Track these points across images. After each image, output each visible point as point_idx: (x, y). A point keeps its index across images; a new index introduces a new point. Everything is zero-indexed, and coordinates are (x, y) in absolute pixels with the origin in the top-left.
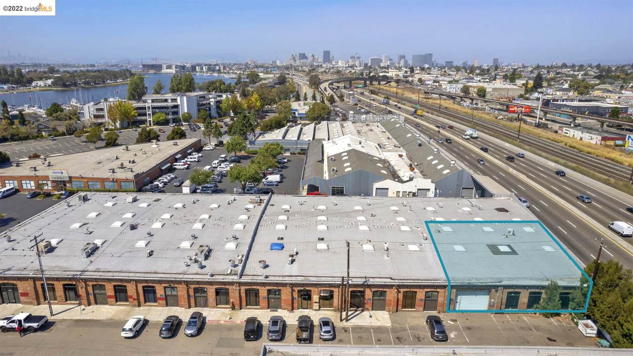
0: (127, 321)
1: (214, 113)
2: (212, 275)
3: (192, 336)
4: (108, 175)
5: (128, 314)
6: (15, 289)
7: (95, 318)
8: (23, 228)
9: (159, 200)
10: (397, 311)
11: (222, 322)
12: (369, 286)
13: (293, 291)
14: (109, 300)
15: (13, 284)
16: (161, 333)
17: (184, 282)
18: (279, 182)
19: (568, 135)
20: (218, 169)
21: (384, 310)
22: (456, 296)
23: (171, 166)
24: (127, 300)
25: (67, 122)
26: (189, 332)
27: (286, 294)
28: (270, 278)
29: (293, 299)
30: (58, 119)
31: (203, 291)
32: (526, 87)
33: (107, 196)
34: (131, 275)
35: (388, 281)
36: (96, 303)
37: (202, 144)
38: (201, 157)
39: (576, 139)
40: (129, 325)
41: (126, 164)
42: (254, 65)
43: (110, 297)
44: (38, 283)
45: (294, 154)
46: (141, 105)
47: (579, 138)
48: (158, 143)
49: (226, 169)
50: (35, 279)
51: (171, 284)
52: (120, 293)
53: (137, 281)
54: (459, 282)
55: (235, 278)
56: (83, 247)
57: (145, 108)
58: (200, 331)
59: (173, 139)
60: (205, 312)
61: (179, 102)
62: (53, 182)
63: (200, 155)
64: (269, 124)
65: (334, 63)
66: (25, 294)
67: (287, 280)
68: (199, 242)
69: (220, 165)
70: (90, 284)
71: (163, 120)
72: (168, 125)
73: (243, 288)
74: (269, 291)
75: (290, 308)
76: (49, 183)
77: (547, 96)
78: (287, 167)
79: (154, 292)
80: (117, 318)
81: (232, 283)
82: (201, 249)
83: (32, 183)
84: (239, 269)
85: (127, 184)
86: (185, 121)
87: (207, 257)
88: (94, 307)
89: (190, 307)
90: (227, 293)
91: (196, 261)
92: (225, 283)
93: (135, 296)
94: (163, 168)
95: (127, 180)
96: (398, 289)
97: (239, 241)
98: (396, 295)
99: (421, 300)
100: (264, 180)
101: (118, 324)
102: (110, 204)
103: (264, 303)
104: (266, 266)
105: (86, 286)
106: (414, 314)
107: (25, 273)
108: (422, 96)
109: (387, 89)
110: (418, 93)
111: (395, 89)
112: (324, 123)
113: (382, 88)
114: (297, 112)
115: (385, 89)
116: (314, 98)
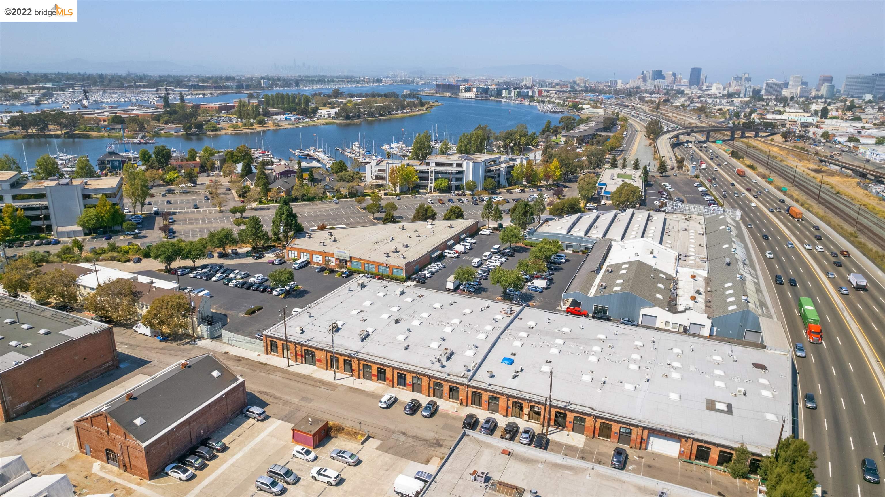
0: (383, 396)
1: (503, 180)
2: (449, 375)
3: (426, 417)
4: (382, 259)
5: (385, 391)
6: (313, 354)
7: (362, 389)
8: (317, 307)
9: (422, 296)
10: (593, 437)
11: (450, 413)
12: (572, 411)
13: (508, 400)
14: (373, 378)
15: (313, 352)
16: (405, 410)
17: (427, 375)
18: (544, 289)
20: (488, 263)
21: (582, 433)
22: (648, 437)
23: (442, 253)
24: (385, 381)
25: (350, 184)
26: (425, 414)
27: (502, 402)
28: (492, 387)
29: (508, 407)
30: (342, 180)
31: (441, 385)
33: (379, 284)
34: (390, 362)
35: (588, 411)
36: (364, 378)
37: (479, 225)
38: (475, 243)
40: (385, 399)
41: (400, 248)
42: (582, 85)
43: (374, 375)
44: (329, 355)
45: (577, 252)
46: (424, 168)
48: (434, 223)
49: (495, 264)
50: (327, 351)
51: (418, 376)
52: (381, 374)
53: (394, 368)
54: (651, 425)
55: (465, 381)
56: (359, 333)
57: (427, 172)
58: (432, 415)
59: (449, 218)
60: (440, 402)
61: (464, 168)
62: (337, 259)
63: (474, 241)
64: (560, 207)
65: (704, 87)
66: (320, 361)
67: (506, 391)
68: (445, 345)
69: (490, 258)
70: (362, 362)
71: (444, 187)
72: (449, 193)
73: (471, 390)
74: (490, 398)
75: (505, 414)
76: (334, 260)
78: (561, 269)
79: (405, 378)
80: (377, 392)
81: (462, 384)
82: (446, 351)
83: (321, 257)
84: (471, 374)
85: (398, 271)
86: (469, 190)
87: (448, 359)
88: (362, 380)
89: (429, 396)
90: (458, 390)
91: (439, 361)
92: (457, 383)
93: (391, 378)
94: (433, 256)
95: (398, 268)
96: (595, 419)
97: (478, 349)
98: (593, 424)
99: (616, 433)
100: (529, 284)
101: (378, 397)
102: (381, 294)
103: (485, 405)
104: (493, 376)
105: (359, 363)
106: (608, 444)
107: (321, 345)
108: (812, 166)
109: (762, 148)
110: (808, 160)
111: (775, 149)
112: (629, 211)
113: (755, 145)
114: (604, 187)
115: (760, 147)
116: (636, 166)
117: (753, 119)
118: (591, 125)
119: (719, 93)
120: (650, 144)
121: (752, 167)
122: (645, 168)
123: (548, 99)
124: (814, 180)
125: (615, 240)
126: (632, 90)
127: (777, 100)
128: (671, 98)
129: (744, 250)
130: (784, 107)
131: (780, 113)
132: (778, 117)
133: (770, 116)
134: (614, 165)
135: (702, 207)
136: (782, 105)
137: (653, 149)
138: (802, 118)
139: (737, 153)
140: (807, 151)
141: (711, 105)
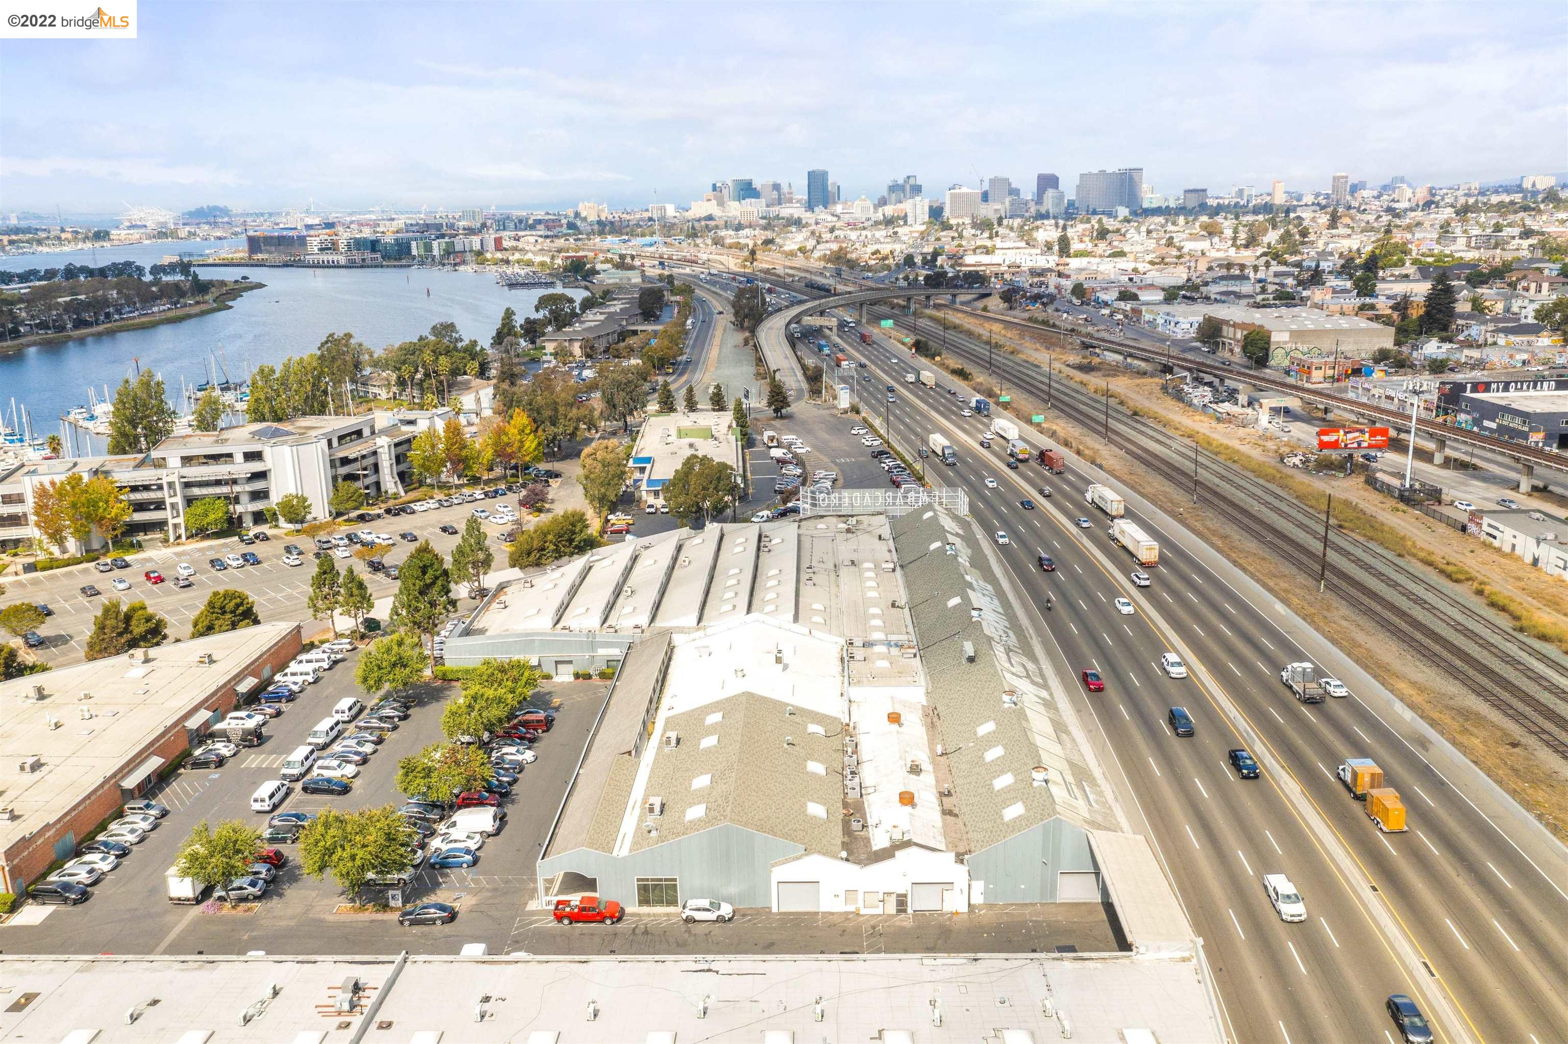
1: (389, 480)
19: (1496, 543)
32: (1404, 317)
37: (306, 636)
39: (1519, 559)
42: (594, 219)
45: (588, 677)
46: (145, 475)
47: (1528, 559)
48: (155, 652)
57: (159, 487)
59: (209, 629)
61: (268, 463)
64: (536, 544)
65: (839, 209)
71: (217, 522)
77: (1467, 352)
94: (132, 783)
108: (1074, 359)
109: (972, 328)
110: (1063, 347)
111: (996, 327)
112: (712, 529)
113: (957, 321)
114: (649, 466)
115: (967, 326)
116: (718, 403)
117: (942, 267)
118: (612, 309)
119: (868, 219)
120: (746, 342)
121: (961, 374)
122: (739, 404)
123: (517, 256)
124: (1084, 390)
125: (682, 630)
126: (697, 225)
127: (974, 225)
128: (778, 235)
129: (996, 602)
130: (991, 238)
131: (988, 251)
132: (985, 259)
133: (970, 259)
134: (668, 406)
135: (879, 493)
136: (986, 234)
137: (753, 353)
138: (1029, 258)
139: (926, 344)
140: (1054, 326)
141: (857, 245)
